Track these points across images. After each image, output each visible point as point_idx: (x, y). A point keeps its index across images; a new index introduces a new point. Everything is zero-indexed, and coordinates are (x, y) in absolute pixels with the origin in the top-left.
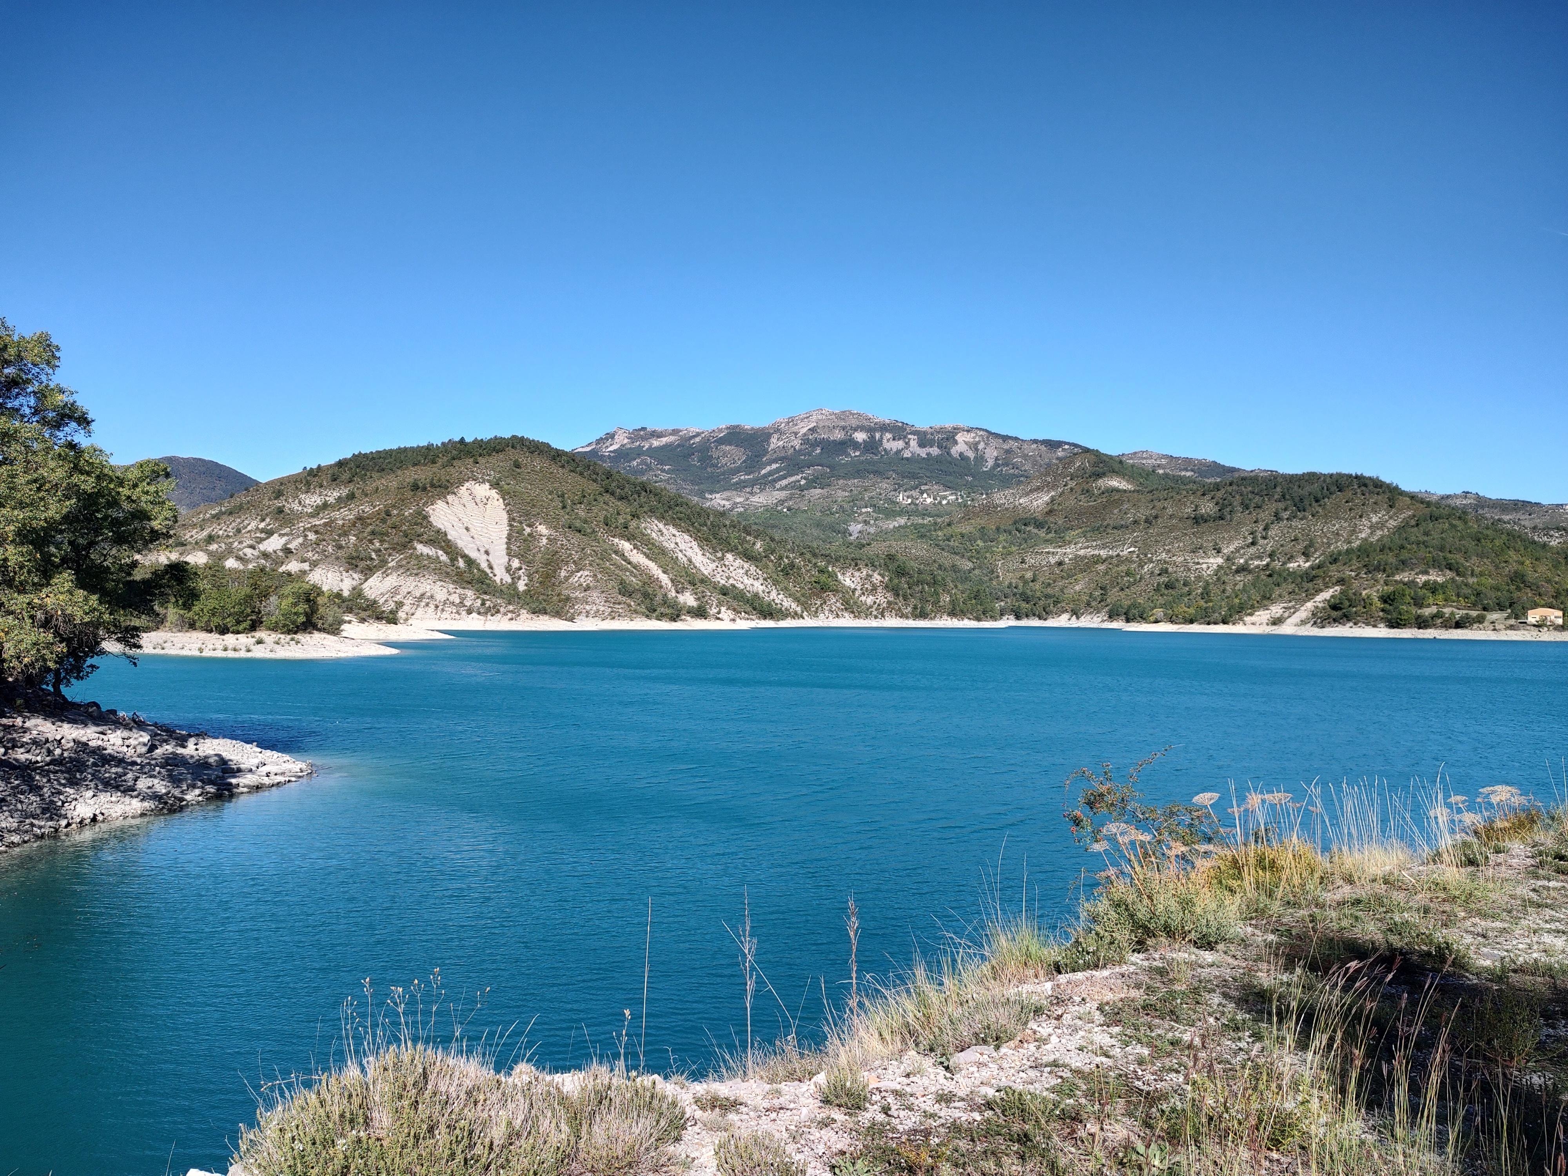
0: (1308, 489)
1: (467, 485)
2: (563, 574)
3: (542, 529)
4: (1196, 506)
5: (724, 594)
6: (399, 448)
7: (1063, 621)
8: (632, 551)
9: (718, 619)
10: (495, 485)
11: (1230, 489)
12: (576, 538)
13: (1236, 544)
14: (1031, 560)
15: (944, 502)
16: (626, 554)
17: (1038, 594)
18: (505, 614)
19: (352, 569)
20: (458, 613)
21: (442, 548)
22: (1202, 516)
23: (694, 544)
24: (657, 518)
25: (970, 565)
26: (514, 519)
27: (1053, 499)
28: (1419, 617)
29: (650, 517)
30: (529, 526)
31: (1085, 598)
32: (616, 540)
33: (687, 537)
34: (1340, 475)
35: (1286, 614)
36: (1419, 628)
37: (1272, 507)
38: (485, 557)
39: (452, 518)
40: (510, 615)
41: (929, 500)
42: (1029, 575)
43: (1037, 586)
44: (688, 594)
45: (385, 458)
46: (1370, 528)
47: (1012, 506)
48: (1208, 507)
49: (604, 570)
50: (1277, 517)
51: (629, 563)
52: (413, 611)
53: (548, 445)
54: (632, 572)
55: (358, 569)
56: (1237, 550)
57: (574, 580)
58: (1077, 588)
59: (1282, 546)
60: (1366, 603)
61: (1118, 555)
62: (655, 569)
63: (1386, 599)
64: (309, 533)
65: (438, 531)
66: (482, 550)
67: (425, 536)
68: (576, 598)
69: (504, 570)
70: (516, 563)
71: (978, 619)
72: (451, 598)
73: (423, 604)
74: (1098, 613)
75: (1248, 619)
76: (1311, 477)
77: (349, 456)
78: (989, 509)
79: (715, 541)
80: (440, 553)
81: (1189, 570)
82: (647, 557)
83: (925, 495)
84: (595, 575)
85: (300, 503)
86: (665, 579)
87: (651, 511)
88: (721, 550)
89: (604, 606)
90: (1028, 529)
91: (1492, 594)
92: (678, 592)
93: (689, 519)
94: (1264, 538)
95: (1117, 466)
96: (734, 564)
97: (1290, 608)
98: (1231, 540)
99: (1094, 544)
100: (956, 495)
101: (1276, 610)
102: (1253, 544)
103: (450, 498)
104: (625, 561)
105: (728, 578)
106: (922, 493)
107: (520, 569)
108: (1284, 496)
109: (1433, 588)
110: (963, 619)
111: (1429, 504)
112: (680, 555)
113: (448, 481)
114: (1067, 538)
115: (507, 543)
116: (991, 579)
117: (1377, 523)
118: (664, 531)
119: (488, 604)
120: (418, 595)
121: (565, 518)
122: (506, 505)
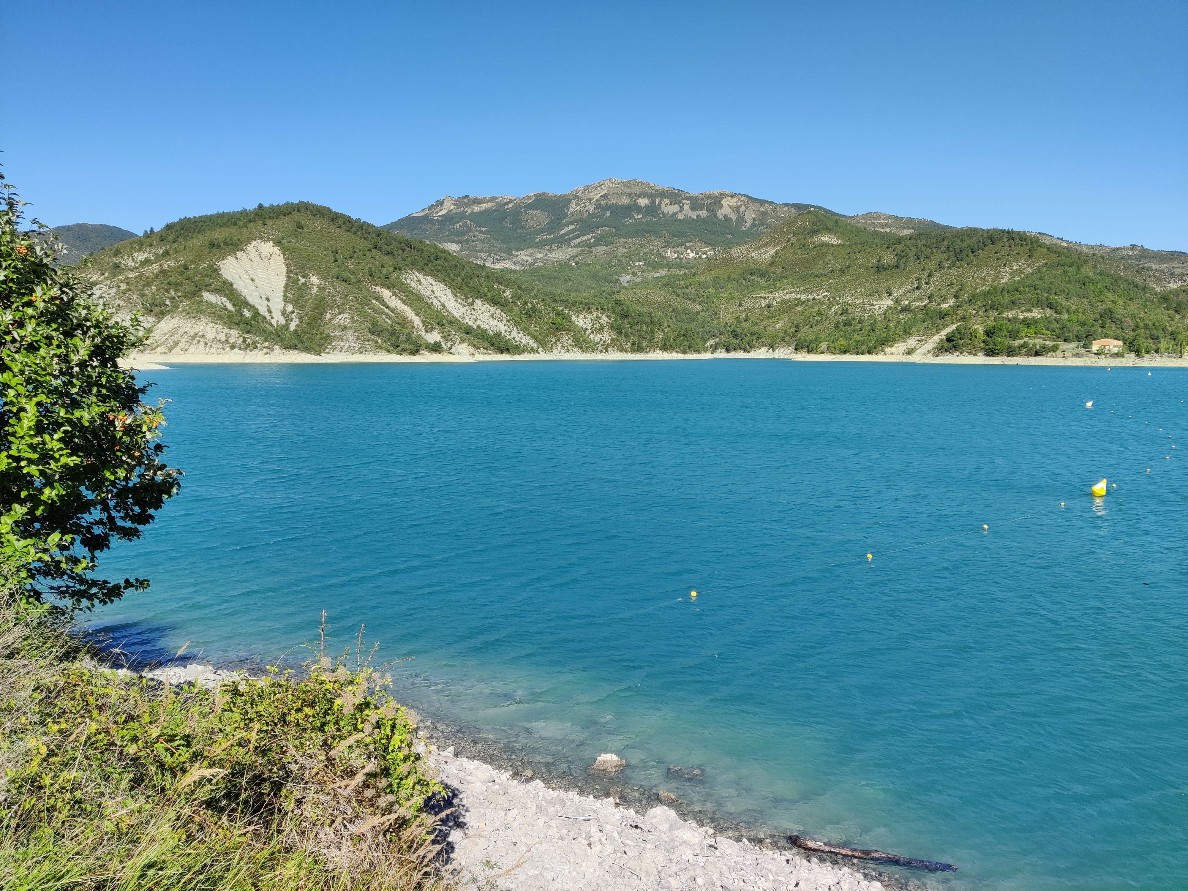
0: (968, 242)
1: (254, 243)
2: (328, 316)
3: (314, 280)
4: (880, 257)
5: (467, 333)
6: (218, 213)
7: (762, 353)
8: (391, 297)
9: (451, 353)
10: (278, 243)
11: (908, 242)
12: (341, 287)
13: (905, 289)
14: (746, 304)
15: (704, 256)
16: (385, 300)
17: (745, 332)
18: (261, 349)
19: (147, 314)
20: (223, 349)
21: (226, 296)
22: (883, 266)
23: (449, 292)
24: (417, 270)
25: (700, 308)
26: (291, 272)
27: (776, 253)
28: (1010, 347)
29: (411, 269)
30: (304, 277)
31: (781, 334)
32: (378, 289)
33: (442, 286)
34: (996, 230)
35: (918, 347)
36: (1008, 356)
37: (938, 257)
38: (266, 303)
39: (239, 270)
40: (265, 350)
41: (691, 255)
42: (743, 316)
43: (747, 325)
44: (436, 333)
45: (205, 222)
46: (1011, 274)
47: (745, 259)
48: (889, 258)
49: (360, 313)
50: (941, 267)
51: (388, 307)
52: (186, 347)
53: (329, 210)
54: (388, 315)
55: (153, 314)
56: (905, 293)
57: (335, 321)
58: (777, 326)
59: (940, 289)
60: (973, 335)
61: (814, 299)
62: (409, 313)
63: (989, 333)
64: (121, 285)
65: (225, 282)
66: (264, 297)
67: (213, 286)
68: (334, 337)
69: (280, 314)
70: (290, 308)
71: (684, 352)
72: (218, 337)
73: (195, 341)
74: (789, 346)
75: (888, 350)
76: (973, 232)
77: (177, 220)
78: (728, 262)
79: (466, 289)
80: (224, 299)
81: (865, 310)
82: (404, 302)
83: (689, 251)
84: (353, 318)
85: (133, 259)
86: (417, 321)
87: (412, 264)
88: (472, 296)
89: (355, 343)
90: (752, 278)
91: (1075, 328)
92: (427, 332)
93: (446, 271)
94: (927, 283)
95: (830, 224)
96: (482, 308)
97: (922, 341)
98: (901, 285)
99: (798, 289)
100: (714, 250)
101: (911, 342)
102: (918, 288)
103: (239, 254)
104: (384, 305)
105: (476, 320)
106: (686, 249)
107: (293, 312)
108: (948, 249)
109: (1028, 323)
110: (672, 353)
111: (1059, 254)
112: (435, 301)
113: (239, 240)
114: (778, 285)
115: (284, 291)
116: (713, 320)
117: (1017, 270)
118: (423, 280)
119: (248, 341)
120: (192, 334)
121: (335, 271)
122: (286, 260)
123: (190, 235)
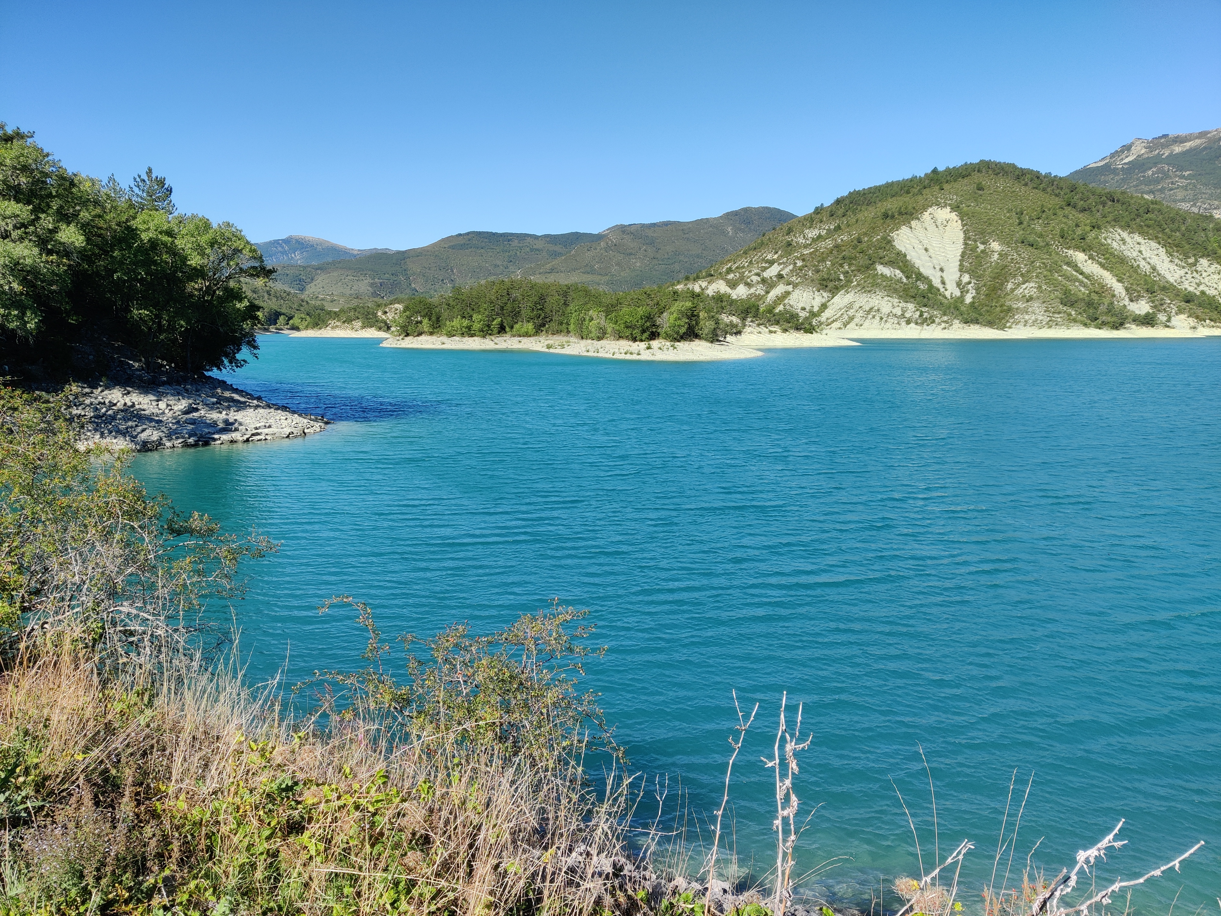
1: (930, 210)
2: (1010, 286)
3: (995, 246)
5: (1188, 301)
6: (887, 183)
8: (1086, 261)
9: (1168, 327)
10: (955, 208)
12: (1026, 253)
16: (1079, 265)
18: (939, 324)
19: (823, 289)
20: (898, 323)
21: (899, 268)
23: (1162, 251)
24: (1121, 227)
26: (969, 238)
29: (1113, 227)
30: (983, 243)
32: (1071, 252)
33: (1154, 244)
38: (940, 273)
39: (913, 240)
40: (943, 325)
44: (1143, 302)
45: (874, 193)
49: (1049, 281)
51: (1082, 273)
52: (861, 322)
53: (1014, 166)
54: (1082, 282)
55: (828, 289)
57: (1019, 291)
62: (1109, 279)
64: (798, 261)
65: (899, 253)
66: (938, 268)
67: (887, 258)
68: (1017, 309)
69: (955, 285)
70: (966, 278)
72: (894, 311)
73: (870, 316)
77: (845, 194)
79: (1187, 246)
80: (898, 272)
82: (1102, 266)
84: (1040, 287)
85: (804, 237)
86: (1119, 288)
87: (1115, 220)
88: (1194, 255)
89: (1043, 315)
92: (1131, 301)
93: (1160, 226)
96: (1209, 269)
103: (914, 223)
104: (1077, 271)
105: (1198, 285)
107: (970, 283)
112: (1142, 263)
113: (914, 208)
115: (960, 260)
118: (1128, 239)
119: (926, 315)
120: (867, 309)
121: (1019, 234)
122: (963, 226)
123: (859, 208)
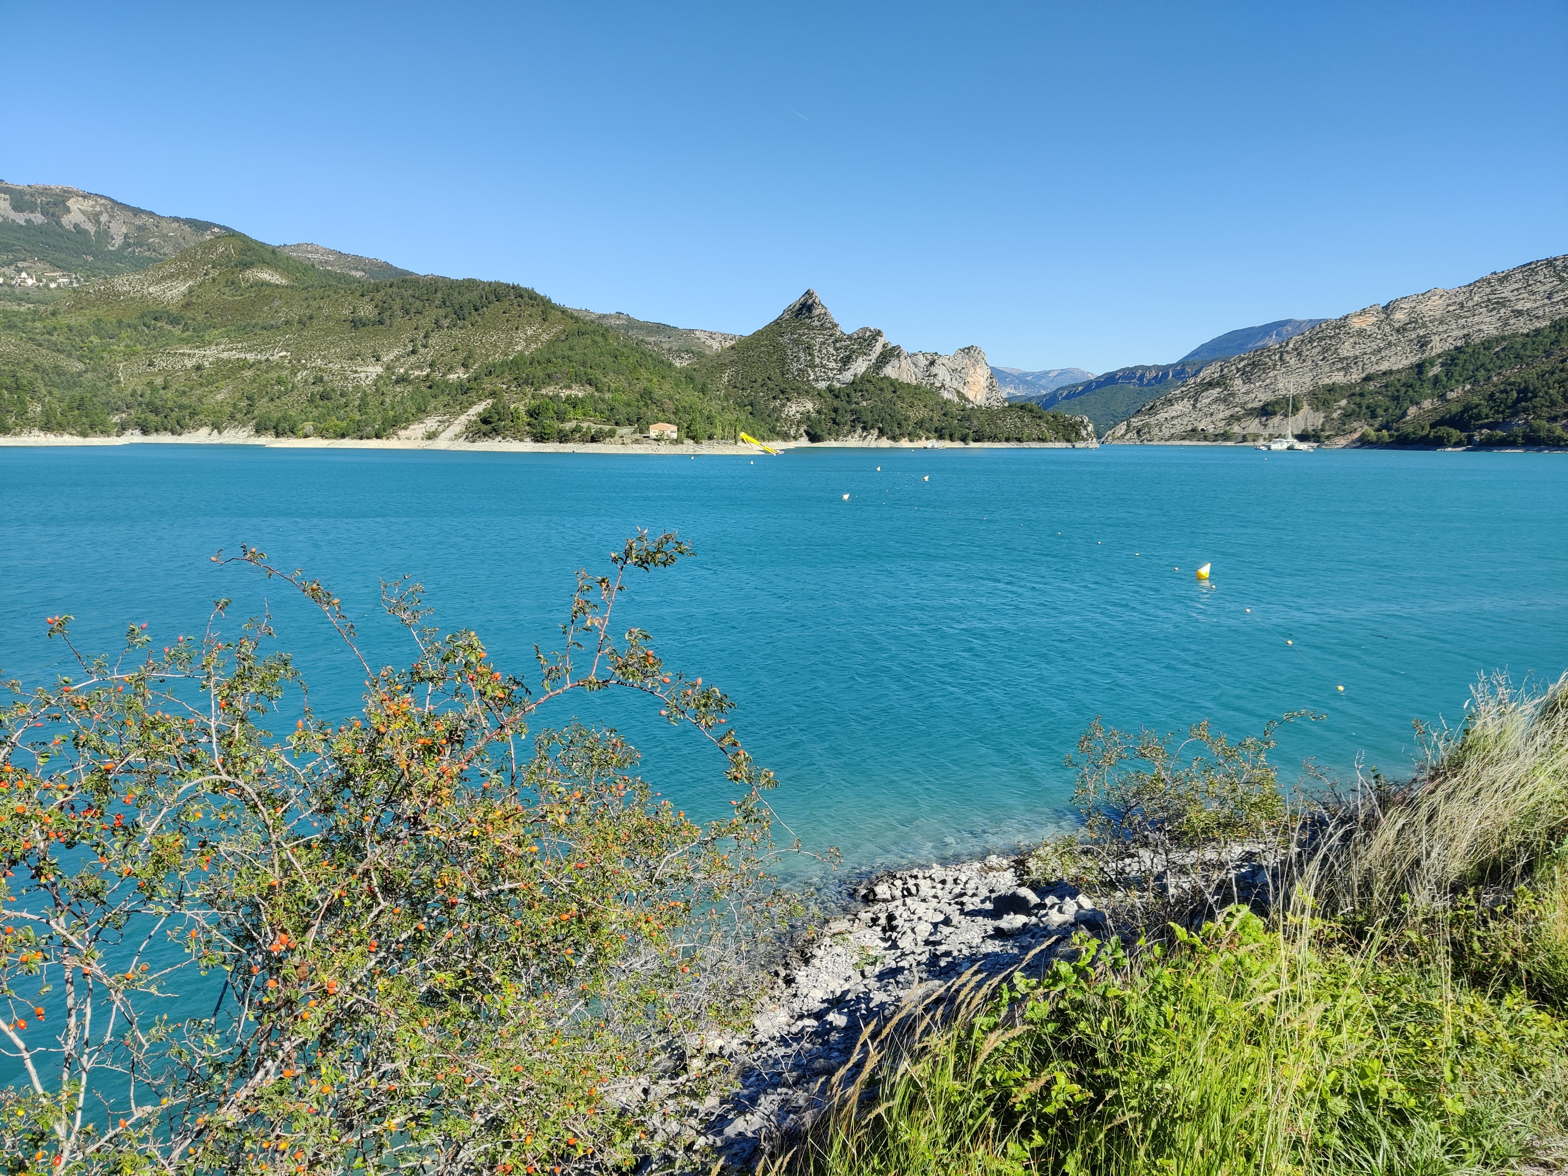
0: (467, 296)
4: (354, 308)
7: (202, 436)
11: (390, 291)
13: (396, 352)
14: (161, 363)
15: (53, 285)
17: (170, 404)
22: (360, 320)
25: (81, 366)
27: (191, 290)
28: (560, 431)
31: (228, 409)
34: (498, 284)
35: (441, 429)
36: (561, 442)
37: (433, 313)
41: (30, 282)
42: (159, 381)
43: (169, 394)
46: (525, 340)
47: (139, 295)
48: (367, 310)
50: (438, 325)
56: (397, 359)
58: (219, 397)
59: (442, 355)
60: (514, 417)
61: (267, 360)
63: (533, 413)
71: (84, 435)
74: (244, 426)
75: (402, 433)
76: (471, 284)
78: (109, 297)
81: (347, 379)
83: (24, 275)
90: (159, 325)
91: (624, 410)
94: (425, 347)
95: (268, 256)
97: (444, 422)
98: (390, 347)
99: (240, 346)
100: (69, 277)
101: (431, 423)
102: (414, 352)
106: (19, 271)
108: (444, 302)
109: (574, 403)
110: (62, 435)
111: (576, 319)
114: (207, 338)
116: (109, 385)
117: (532, 336)
